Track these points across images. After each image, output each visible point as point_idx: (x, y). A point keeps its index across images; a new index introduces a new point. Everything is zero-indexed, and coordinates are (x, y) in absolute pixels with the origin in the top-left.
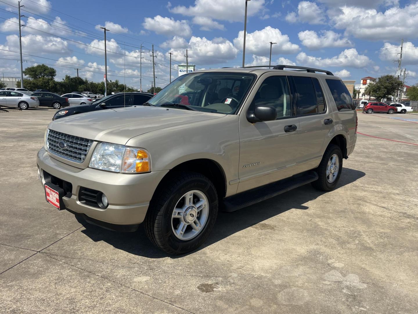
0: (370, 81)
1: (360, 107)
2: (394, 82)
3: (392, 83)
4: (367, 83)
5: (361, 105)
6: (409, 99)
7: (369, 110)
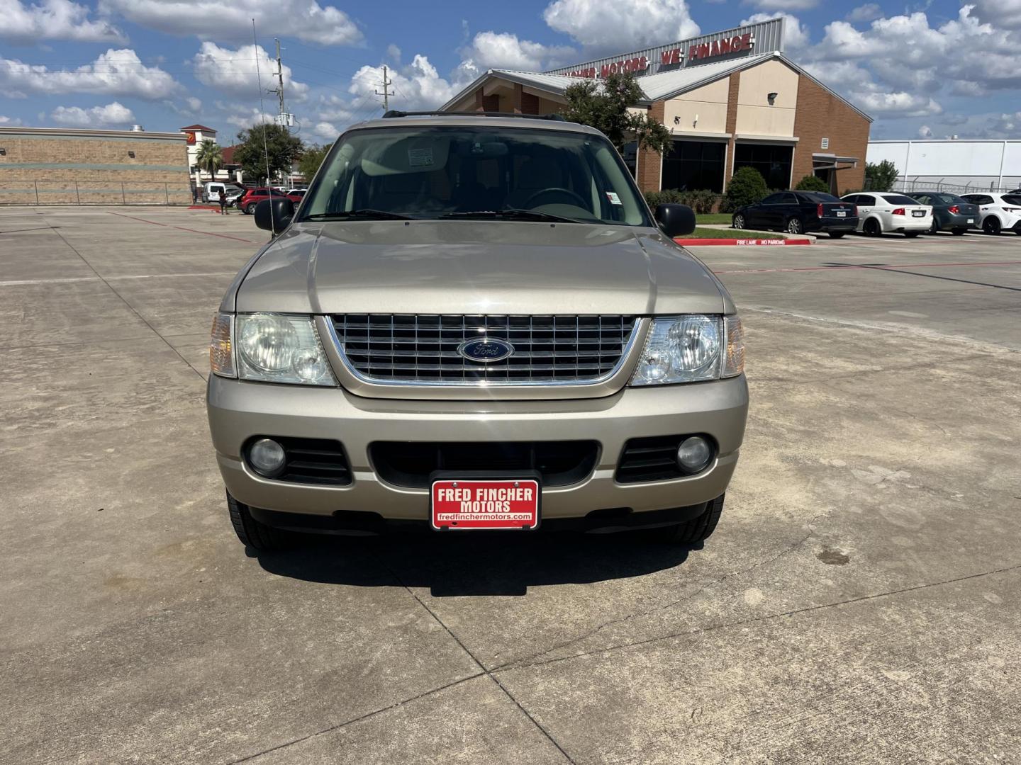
0: (203, 135)
1: (210, 198)
2: (284, 140)
3: (281, 144)
4: (197, 140)
5: (211, 196)
6: (305, 178)
7: (251, 207)
